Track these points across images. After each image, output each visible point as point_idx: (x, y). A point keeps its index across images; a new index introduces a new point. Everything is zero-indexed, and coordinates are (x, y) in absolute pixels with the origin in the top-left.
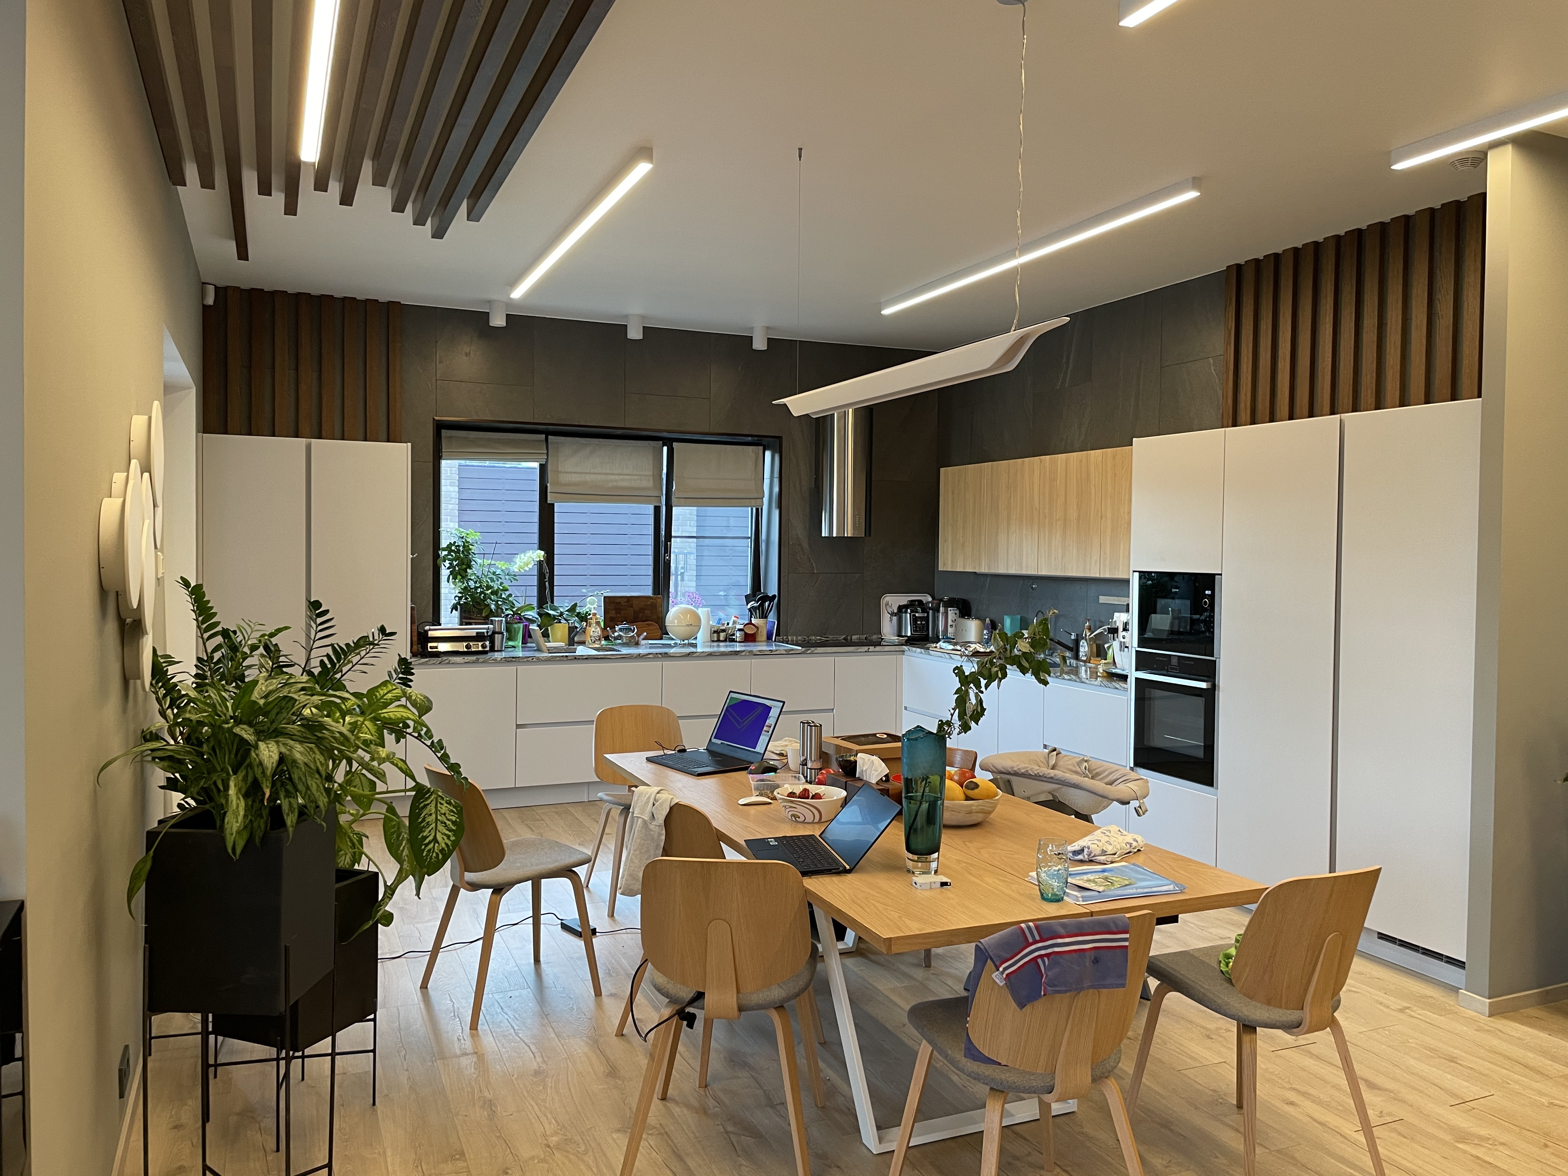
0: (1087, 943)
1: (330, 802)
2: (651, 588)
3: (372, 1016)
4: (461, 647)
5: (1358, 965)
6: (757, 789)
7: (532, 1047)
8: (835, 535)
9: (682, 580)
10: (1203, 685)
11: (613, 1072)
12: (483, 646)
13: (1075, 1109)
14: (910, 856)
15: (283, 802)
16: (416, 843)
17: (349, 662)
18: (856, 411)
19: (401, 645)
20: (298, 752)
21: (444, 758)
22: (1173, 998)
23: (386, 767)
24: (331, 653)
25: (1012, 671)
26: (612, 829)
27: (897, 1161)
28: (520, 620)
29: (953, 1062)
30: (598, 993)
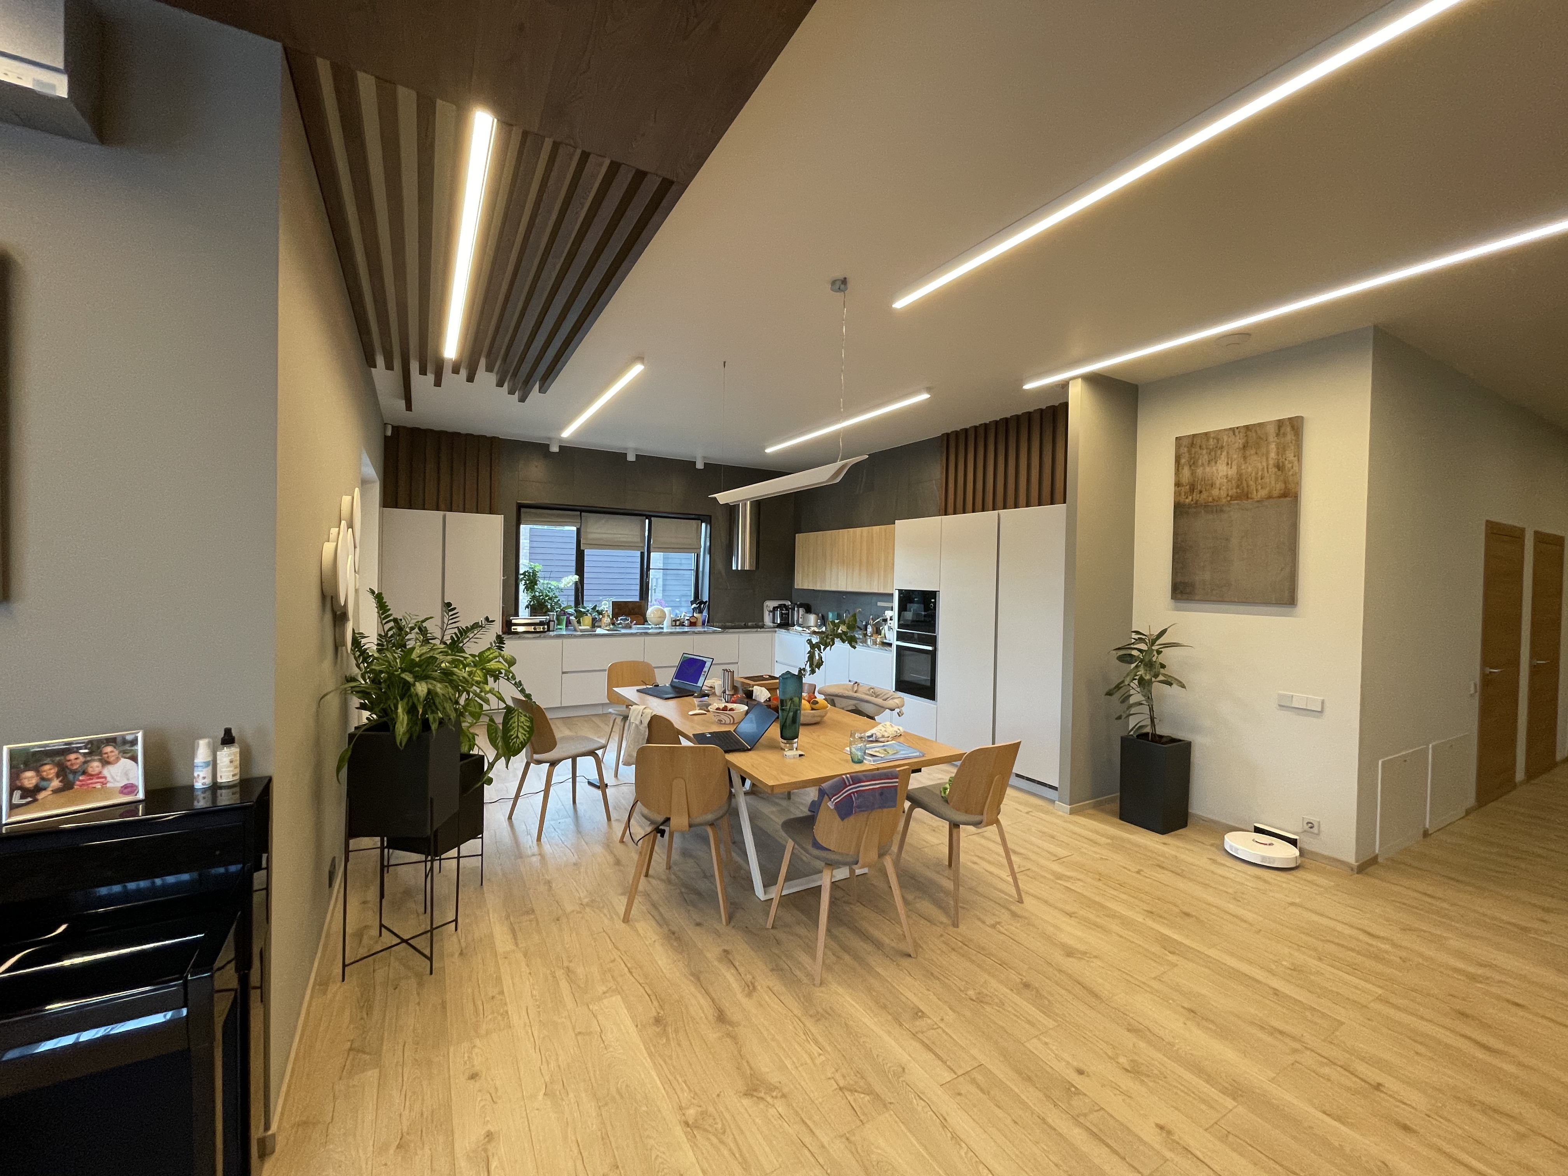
0: (877, 784)
1: (457, 716)
2: (638, 597)
3: (481, 836)
4: (531, 629)
5: (1009, 791)
6: (698, 706)
7: (572, 850)
8: (739, 569)
9: (655, 592)
10: (930, 648)
11: (618, 862)
12: (543, 628)
13: (867, 872)
14: (783, 741)
15: (430, 716)
16: (506, 738)
17: (468, 637)
18: (751, 503)
19: (497, 628)
20: (439, 688)
21: (522, 691)
22: (918, 812)
23: (489, 696)
24: (457, 632)
25: (837, 641)
26: (617, 729)
27: (775, 904)
28: (565, 614)
29: (806, 851)
30: (609, 818)
